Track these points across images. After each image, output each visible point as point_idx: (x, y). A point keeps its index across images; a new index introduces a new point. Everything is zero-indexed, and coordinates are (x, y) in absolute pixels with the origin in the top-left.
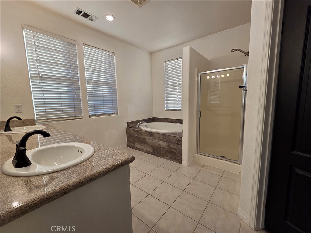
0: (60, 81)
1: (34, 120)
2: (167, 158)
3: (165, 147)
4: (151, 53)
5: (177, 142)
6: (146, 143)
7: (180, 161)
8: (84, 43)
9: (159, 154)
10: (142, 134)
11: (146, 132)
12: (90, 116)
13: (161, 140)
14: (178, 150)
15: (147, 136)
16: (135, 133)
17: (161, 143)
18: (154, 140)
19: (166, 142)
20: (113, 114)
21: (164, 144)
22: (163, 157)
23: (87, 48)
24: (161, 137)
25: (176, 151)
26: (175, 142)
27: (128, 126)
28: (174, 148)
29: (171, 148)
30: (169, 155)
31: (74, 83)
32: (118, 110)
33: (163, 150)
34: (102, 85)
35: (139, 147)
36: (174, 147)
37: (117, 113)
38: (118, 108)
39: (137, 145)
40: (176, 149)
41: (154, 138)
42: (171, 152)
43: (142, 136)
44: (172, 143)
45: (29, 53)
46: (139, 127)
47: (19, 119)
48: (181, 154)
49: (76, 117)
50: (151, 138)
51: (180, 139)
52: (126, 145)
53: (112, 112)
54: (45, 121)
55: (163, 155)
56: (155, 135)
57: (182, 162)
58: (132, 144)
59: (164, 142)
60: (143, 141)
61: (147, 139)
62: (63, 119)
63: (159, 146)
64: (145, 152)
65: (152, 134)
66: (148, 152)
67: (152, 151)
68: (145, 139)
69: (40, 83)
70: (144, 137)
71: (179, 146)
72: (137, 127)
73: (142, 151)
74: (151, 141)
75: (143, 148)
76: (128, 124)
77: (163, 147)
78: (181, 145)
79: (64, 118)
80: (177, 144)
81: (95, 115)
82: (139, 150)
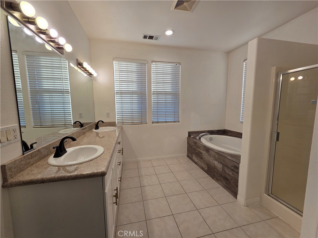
0: (132, 95)
1: (115, 122)
2: (221, 183)
3: (219, 169)
4: (228, 53)
5: (233, 168)
6: (202, 158)
7: (235, 194)
8: (152, 60)
9: (213, 175)
10: (199, 147)
11: (202, 146)
12: (153, 123)
13: (216, 160)
14: (234, 178)
15: (203, 150)
16: (193, 144)
17: (216, 163)
18: (209, 157)
19: (221, 164)
20: (174, 122)
21: (219, 166)
22: (217, 181)
23: (155, 64)
24: (217, 156)
25: (231, 179)
26: (230, 167)
27: (189, 136)
28: (229, 175)
29: (226, 173)
30: (223, 180)
31: (143, 95)
32: (180, 118)
33: (217, 172)
34: (166, 95)
35: (196, 160)
36: (230, 173)
37: (179, 121)
38: (180, 117)
39: (194, 158)
40: (232, 177)
41: (209, 155)
42: (226, 179)
43: (199, 150)
44: (227, 167)
45: (116, 76)
46: (200, 138)
47: (103, 122)
48: (237, 186)
49: (142, 122)
50: (207, 154)
51: (237, 165)
52: (186, 154)
53: (174, 120)
54: (121, 124)
55: (217, 178)
56: (210, 151)
57: (238, 197)
58: (190, 155)
59: (219, 162)
60: (199, 155)
61: (203, 154)
62: (133, 124)
63: (213, 165)
64: (201, 168)
65: (208, 149)
66: (203, 169)
67: (206, 169)
68: (201, 153)
69: (120, 96)
70: (200, 150)
71: (236, 174)
72: (198, 138)
73: (198, 166)
74: (206, 157)
75: (199, 162)
76: (190, 134)
77: (217, 168)
78: (238, 173)
79: (134, 122)
80: (233, 170)
81: (158, 122)
82: (196, 163)
